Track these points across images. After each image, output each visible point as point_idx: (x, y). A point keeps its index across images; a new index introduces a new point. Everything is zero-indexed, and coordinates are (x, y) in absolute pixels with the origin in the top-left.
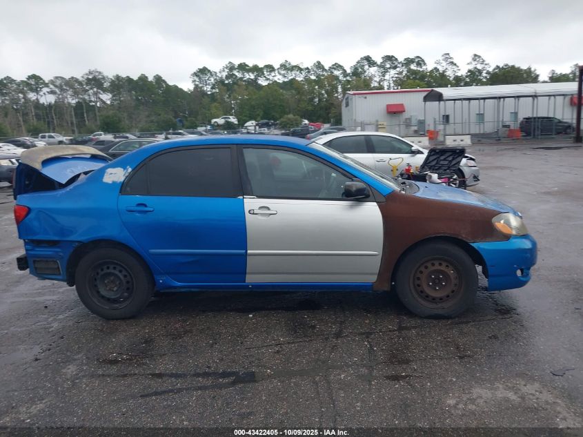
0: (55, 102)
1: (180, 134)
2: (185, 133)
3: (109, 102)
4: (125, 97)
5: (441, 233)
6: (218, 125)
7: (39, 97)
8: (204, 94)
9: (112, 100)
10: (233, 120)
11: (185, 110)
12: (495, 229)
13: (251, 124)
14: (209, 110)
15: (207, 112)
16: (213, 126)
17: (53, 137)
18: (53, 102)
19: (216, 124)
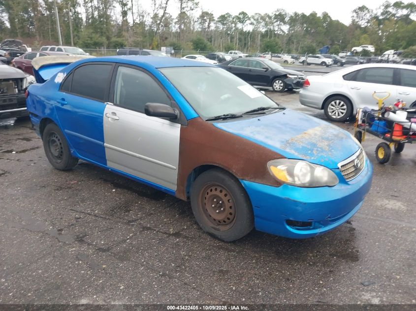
0: (253, 30)
1: (318, 57)
2: (322, 57)
3: (287, 32)
4: (298, 28)
5: (217, 163)
6: (357, 53)
7: (244, 26)
8: (359, 27)
9: (289, 30)
10: (371, 48)
11: (340, 40)
12: (268, 172)
13: (390, 53)
14: (358, 40)
15: (356, 41)
16: (352, 53)
17: (236, 54)
18: (251, 31)
19: (355, 51)
